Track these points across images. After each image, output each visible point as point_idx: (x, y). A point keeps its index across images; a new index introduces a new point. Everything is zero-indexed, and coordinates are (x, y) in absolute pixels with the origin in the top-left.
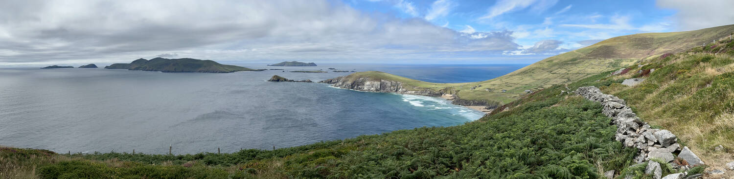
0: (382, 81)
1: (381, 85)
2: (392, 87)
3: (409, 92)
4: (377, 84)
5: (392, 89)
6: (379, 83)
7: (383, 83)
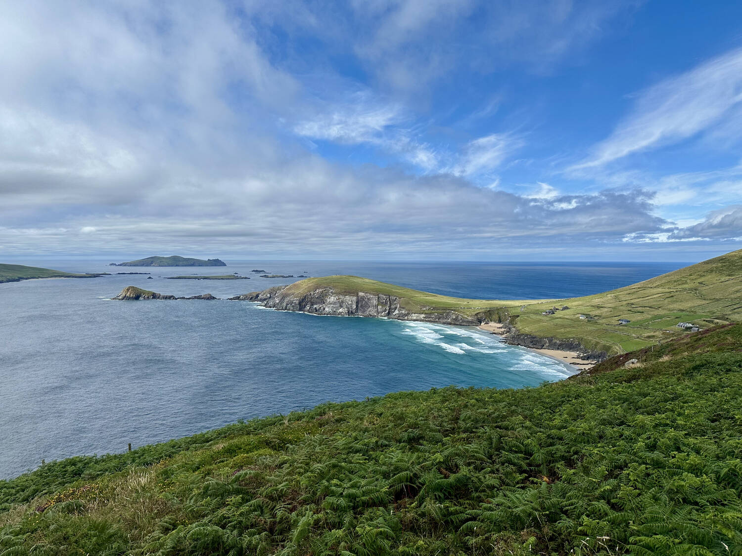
0: (361, 294)
1: (357, 303)
2: (380, 307)
3: (414, 316)
4: (350, 300)
5: (379, 310)
6: (355, 298)
7: (363, 298)
